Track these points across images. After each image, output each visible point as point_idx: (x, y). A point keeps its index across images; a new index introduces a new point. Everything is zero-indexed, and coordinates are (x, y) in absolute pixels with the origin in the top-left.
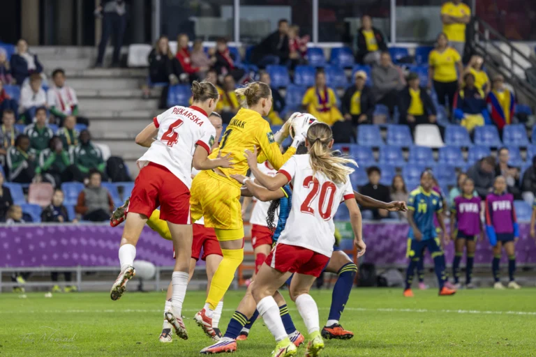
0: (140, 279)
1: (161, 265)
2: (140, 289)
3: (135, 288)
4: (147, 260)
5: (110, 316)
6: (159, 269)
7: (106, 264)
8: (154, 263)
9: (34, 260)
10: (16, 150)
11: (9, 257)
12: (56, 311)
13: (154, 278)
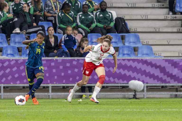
0: (135, 91)
1: (147, 83)
2: (135, 97)
3: (132, 96)
4: (139, 80)
5: (118, 113)
6: (146, 85)
7: (114, 82)
8: (143, 82)
9: (71, 79)
10: (62, 13)
11: (56, 77)
12: (85, 110)
13: (143, 91)
